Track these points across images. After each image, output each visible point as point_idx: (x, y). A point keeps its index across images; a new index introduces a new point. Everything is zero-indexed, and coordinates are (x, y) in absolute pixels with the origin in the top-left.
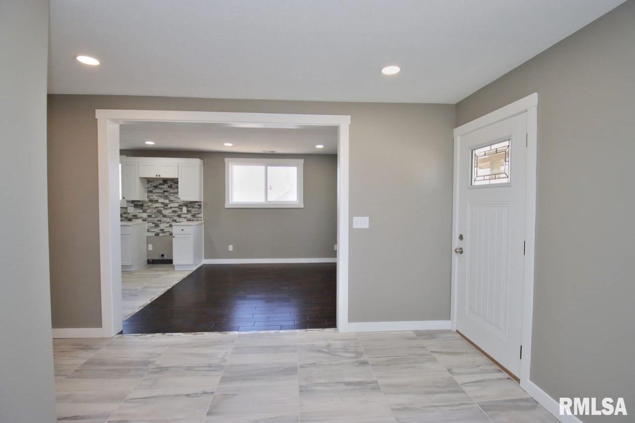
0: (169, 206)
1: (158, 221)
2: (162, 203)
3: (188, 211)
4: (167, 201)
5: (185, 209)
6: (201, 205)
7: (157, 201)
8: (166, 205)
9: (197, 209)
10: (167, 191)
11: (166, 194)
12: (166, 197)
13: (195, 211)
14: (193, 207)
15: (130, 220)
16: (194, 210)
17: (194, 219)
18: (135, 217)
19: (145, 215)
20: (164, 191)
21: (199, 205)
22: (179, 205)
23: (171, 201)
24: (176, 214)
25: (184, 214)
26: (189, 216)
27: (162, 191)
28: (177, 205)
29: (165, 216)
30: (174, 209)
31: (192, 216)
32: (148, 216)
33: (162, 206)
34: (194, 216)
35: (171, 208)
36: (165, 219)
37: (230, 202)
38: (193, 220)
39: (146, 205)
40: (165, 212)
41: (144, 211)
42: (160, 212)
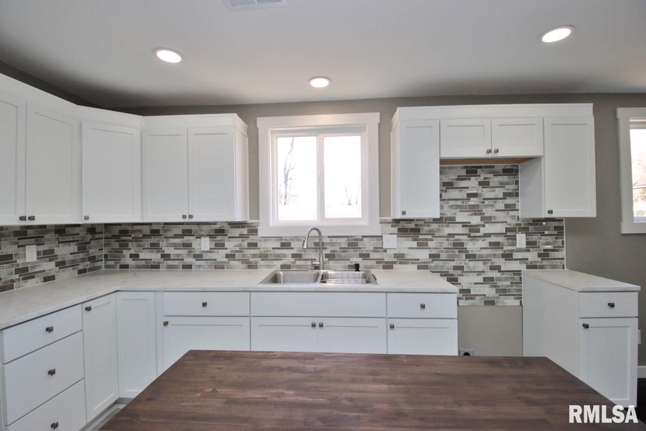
0: (483, 231)
1: (456, 268)
2: (465, 225)
3: (530, 244)
4: (476, 220)
5: (521, 239)
6: (562, 228)
7: (451, 221)
8: (474, 229)
9: (550, 239)
10: (475, 195)
11: (473, 201)
12: (475, 210)
13: (547, 244)
14: (543, 234)
15: (388, 266)
16: (544, 239)
17: (545, 263)
18: (401, 258)
19: (423, 255)
20: (470, 196)
21: (556, 228)
22: (507, 230)
23: (488, 220)
24: (500, 252)
25: (519, 250)
26: (532, 256)
27: (463, 195)
28: (500, 228)
29: (471, 257)
30: (493, 239)
31: (540, 255)
32: (431, 256)
33: (465, 230)
34: (544, 255)
35: (487, 235)
36: (471, 264)
38: (542, 267)
39: (425, 229)
40: (474, 247)
41: (422, 245)
42: (459, 246)
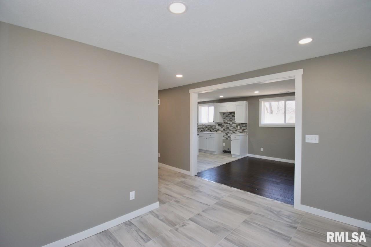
0: (232, 125)
1: (227, 132)
2: (229, 124)
3: (240, 128)
4: (231, 123)
5: (239, 127)
6: (246, 125)
7: (227, 123)
8: (231, 125)
9: (244, 127)
10: (231, 118)
11: (231, 119)
12: (231, 121)
13: (244, 128)
14: (243, 126)
15: (217, 131)
16: (243, 127)
17: (243, 132)
18: (219, 130)
19: (222, 129)
20: (230, 118)
21: (245, 125)
22: (236, 125)
23: (233, 123)
24: (235, 129)
25: (239, 129)
26: (241, 131)
27: (229, 118)
28: (235, 125)
29: (230, 130)
30: (234, 127)
31: (242, 130)
32: (223, 130)
33: (229, 125)
34: (243, 130)
35: (233, 126)
36: (230, 131)
37: (262, 124)
38: (243, 133)
39: (222, 125)
40: (231, 128)
41: (222, 128)
42: (228, 128)
